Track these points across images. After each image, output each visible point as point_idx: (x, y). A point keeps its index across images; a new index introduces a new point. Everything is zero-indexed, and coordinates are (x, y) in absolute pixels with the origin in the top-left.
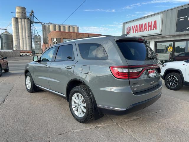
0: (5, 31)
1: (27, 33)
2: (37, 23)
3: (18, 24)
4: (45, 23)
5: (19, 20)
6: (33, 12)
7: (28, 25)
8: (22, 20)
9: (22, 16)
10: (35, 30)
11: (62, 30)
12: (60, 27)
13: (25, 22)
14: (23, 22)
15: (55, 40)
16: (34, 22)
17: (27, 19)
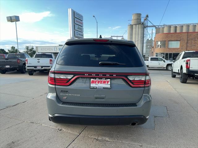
0: (121, 38)
1: (139, 38)
2: (151, 26)
3: (133, 30)
4: (159, 26)
5: (134, 26)
6: (147, 16)
7: (141, 30)
8: (136, 26)
9: (137, 22)
10: (148, 34)
11: (178, 31)
12: (176, 27)
13: (139, 27)
14: (137, 28)
15: (159, 43)
16: (148, 26)
17: (141, 24)
